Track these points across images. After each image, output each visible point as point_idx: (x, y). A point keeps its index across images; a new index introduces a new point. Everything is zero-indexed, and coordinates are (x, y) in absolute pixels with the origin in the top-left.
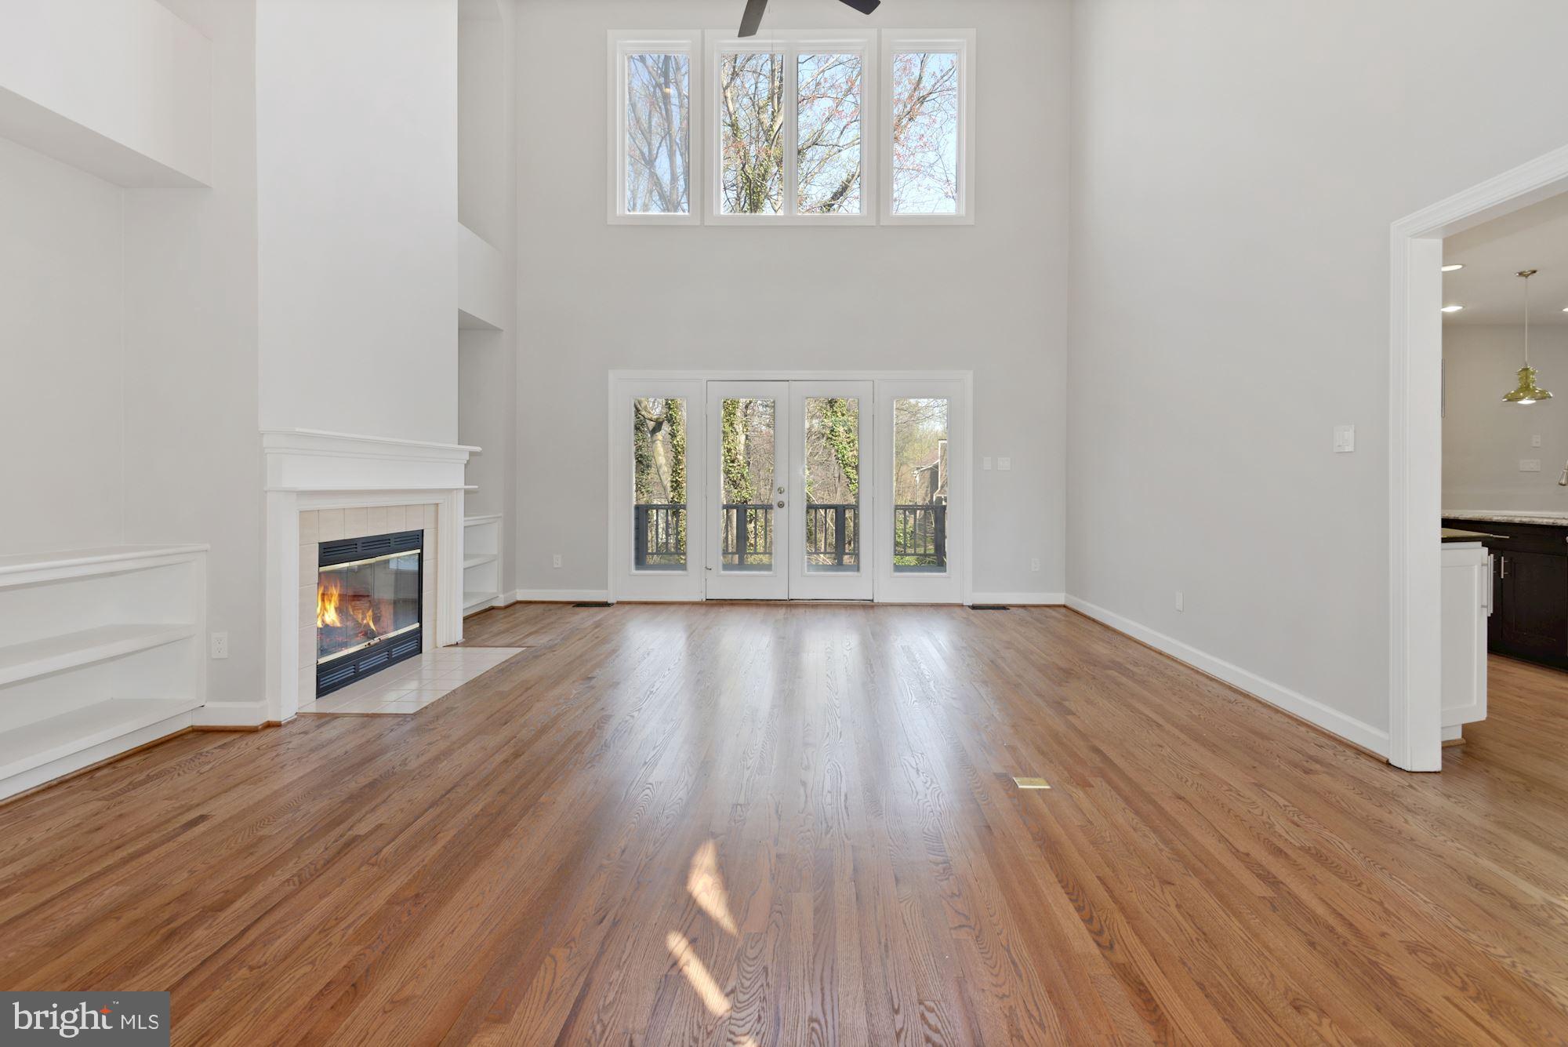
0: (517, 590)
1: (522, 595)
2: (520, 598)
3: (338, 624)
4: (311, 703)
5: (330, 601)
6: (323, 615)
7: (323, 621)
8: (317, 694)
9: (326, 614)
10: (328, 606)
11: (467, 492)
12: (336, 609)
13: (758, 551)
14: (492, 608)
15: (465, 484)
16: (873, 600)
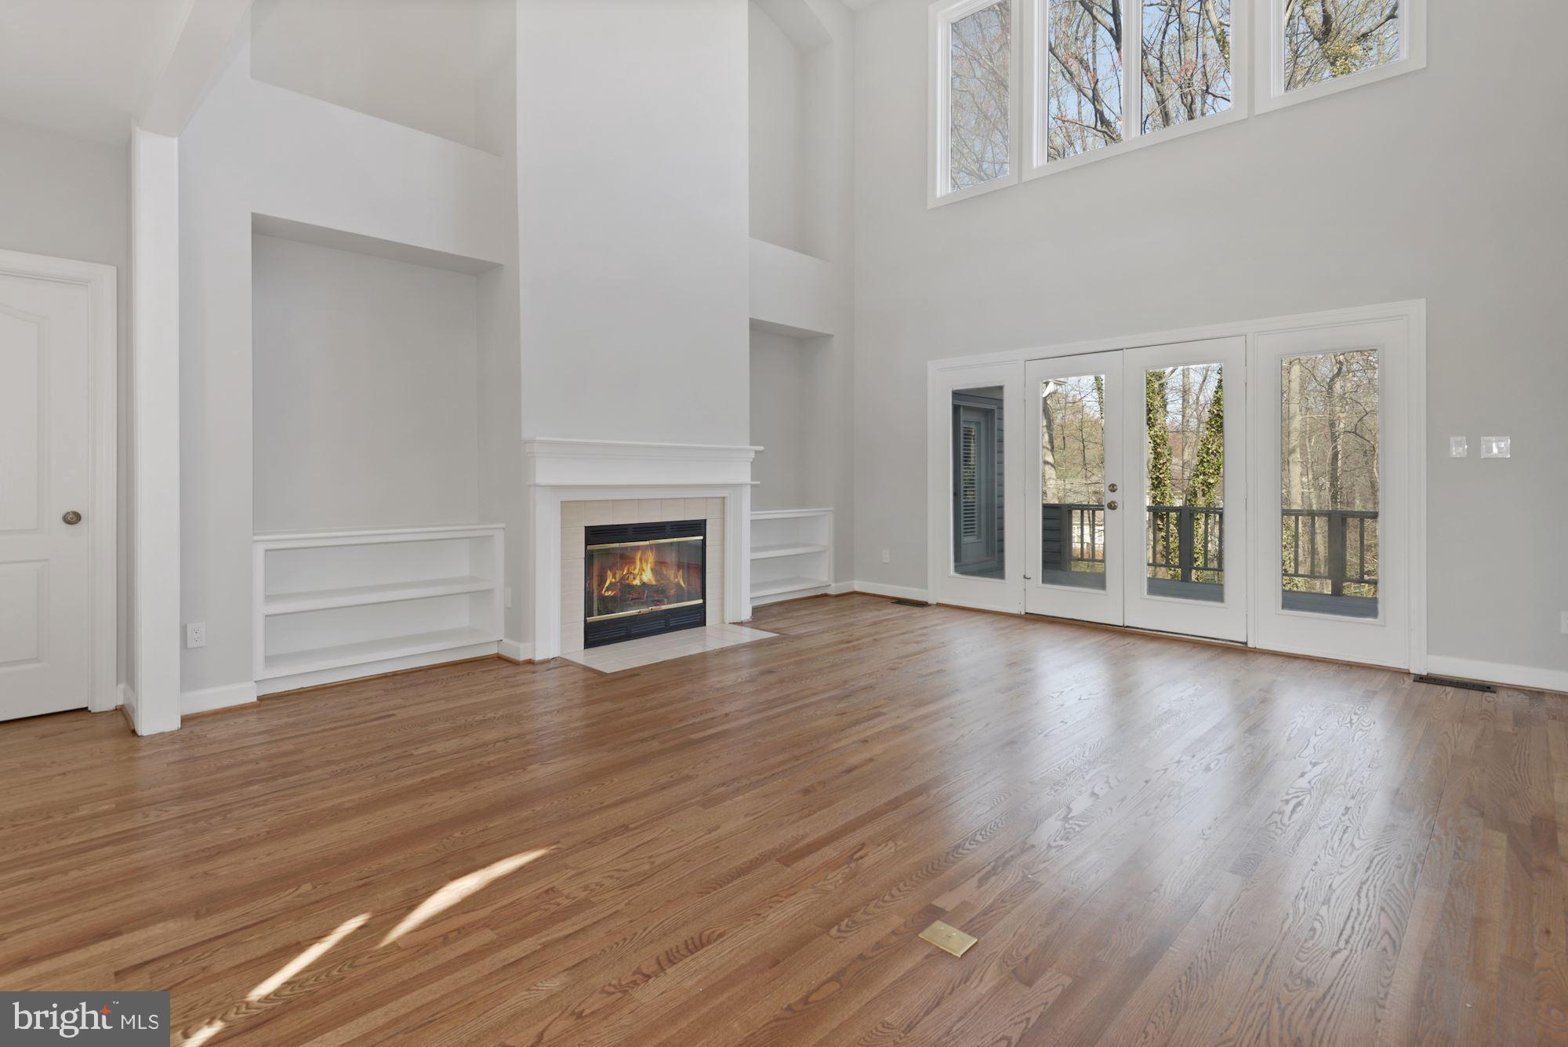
0: (855, 581)
1: (858, 586)
2: (857, 588)
3: (654, 583)
4: (577, 652)
5: (647, 563)
6: (641, 574)
7: (641, 580)
8: (585, 645)
9: (643, 573)
10: (645, 567)
11: (753, 486)
12: (652, 569)
13: (1096, 558)
14: (826, 595)
15: (752, 480)
16: (1246, 643)
